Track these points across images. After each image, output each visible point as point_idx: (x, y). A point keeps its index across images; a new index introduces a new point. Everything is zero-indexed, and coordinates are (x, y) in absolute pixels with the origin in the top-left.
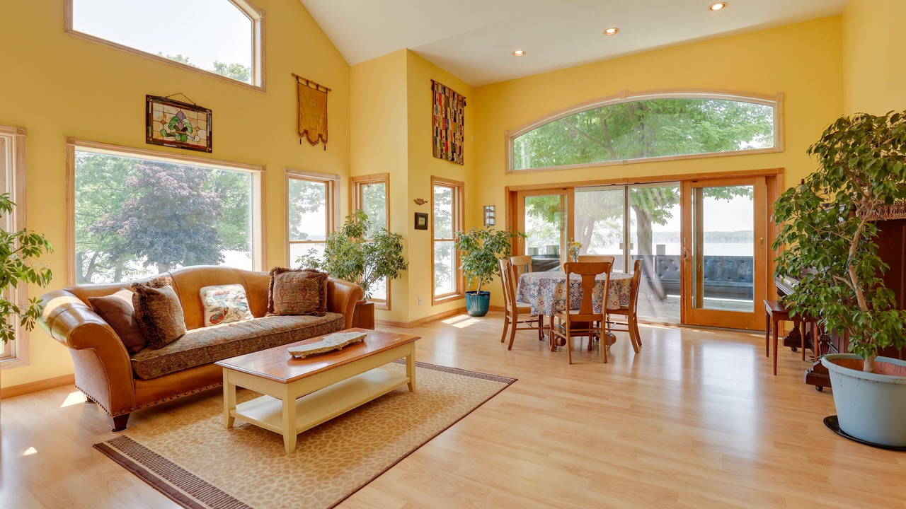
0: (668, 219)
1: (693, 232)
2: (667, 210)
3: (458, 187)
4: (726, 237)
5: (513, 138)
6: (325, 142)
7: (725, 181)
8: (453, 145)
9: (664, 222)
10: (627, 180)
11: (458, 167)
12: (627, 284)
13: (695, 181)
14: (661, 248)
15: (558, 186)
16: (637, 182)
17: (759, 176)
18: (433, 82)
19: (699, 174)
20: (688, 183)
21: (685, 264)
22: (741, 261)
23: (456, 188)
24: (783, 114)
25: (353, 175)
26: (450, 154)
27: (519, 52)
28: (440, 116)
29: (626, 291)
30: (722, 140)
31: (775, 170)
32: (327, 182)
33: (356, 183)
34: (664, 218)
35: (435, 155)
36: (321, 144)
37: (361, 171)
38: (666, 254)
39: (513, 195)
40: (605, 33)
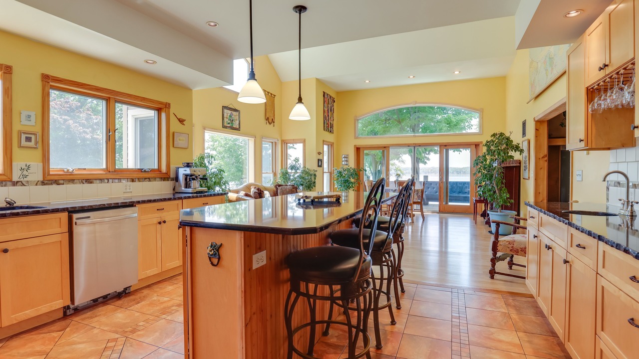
0: (427, 161)
1: (444, 170)
2: (427, 156)
3: (331, 145)
4: (457, 172)
5: (358, 120)
6: (274, 122)
7: (458, 146)
8: (331, 123)
9: (425, 163)
10: (415, 144)
11: (331, 135)
12: (420, 191)
13: (446, 146)
14: (426, 177)
15: (382, 146)
16: (420, 145)
17: (472, 144)
18: (324, 92)
19: (447, 143)
20: (443, 147)
21: (441, 184)
22: (464, 183)
23: (330, 146)
24: (483, 118)
25: (283, 139)
26: (330, 129)
27: (367, 81)
28: (326, 109)
29: (420, 194)
30: (457, 123)
31: (479, 142)
32: (272, 143)
33: (285, 143)
34: (426, 160)
35: (324, 130)
36: (272, 124)
37: (287, 137)
38: (429, 180)
39: (358, 149)
40: (409, 77)
